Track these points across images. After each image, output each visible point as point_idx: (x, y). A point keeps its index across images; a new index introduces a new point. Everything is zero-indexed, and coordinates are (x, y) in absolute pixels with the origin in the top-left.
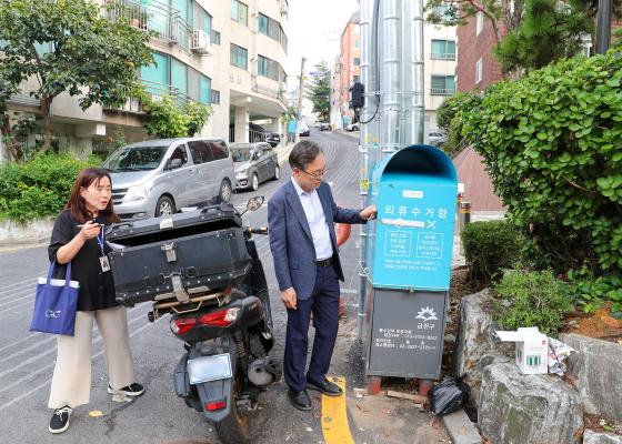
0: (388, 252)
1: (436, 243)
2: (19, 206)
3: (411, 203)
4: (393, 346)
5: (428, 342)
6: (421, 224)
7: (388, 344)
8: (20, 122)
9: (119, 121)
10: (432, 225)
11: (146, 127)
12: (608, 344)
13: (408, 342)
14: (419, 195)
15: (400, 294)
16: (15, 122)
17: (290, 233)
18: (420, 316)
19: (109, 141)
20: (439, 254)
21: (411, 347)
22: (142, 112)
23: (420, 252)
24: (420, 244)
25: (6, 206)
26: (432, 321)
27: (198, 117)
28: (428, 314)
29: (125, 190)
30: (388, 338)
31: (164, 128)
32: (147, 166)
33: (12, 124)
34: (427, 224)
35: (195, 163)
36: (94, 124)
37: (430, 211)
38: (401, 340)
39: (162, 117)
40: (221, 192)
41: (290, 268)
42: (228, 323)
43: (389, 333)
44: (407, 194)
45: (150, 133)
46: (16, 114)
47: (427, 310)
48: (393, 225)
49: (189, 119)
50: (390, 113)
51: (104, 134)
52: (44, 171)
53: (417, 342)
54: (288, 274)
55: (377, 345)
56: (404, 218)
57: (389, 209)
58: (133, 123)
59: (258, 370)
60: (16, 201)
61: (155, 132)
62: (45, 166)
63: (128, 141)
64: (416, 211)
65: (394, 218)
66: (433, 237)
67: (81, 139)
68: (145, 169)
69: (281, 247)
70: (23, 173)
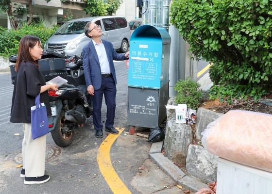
0: (134, 71)
1: (154, 68)
2: (14, 51)
3: (143, 50)
4: (137, 112)
5: (152, 112)
6: (147, 59)
7: (135, 112)
8: (17, 9)
9: (70, 7)
10: (152, 60)
11: (85, 10)
12: (208, 111)
13: (143, 111)
14: (146, 47)
15: (139, 90)
16: (15, 9)
17: (90, 62)
18: (148, 100)
19: (64, 18)
20: (155, 73)
21: (145, 113)
22: (83, 2)
23: (147, 71)
24: (147, 68)
25: (8, 51)
26: (153, 102)
27: (114, 4)
28: (151, 99)
29: (66, 44)
30: (135, 109)
31: (94, 11)
32: (79, 32)
33: (13, 10)
34: (150, 59)
35: (106, 30)
36: (57, 9)
37: (151, 54)
38: (140, 110)
39: (93, 5)
40: (122, 46)
41: (91, 77)
42: (57, 95)
43: (135, 107)
44: (141, 46)
45: (87, 13)
46: (15, 4)
47: (151, 97)
48: (136, 60)
49: (108, 6)
50: (152, 9)
51: (62, 14)
52: (27, 34)
53: (147, 111)
54: (90, 79)
55: (131, 112)
56: (140, 57)
57: (134, 53)
58: (78, 8)
59: (68, 114)
60: (12, 49)
61: (89, 13)
62: (27, 31)
63: (74, 18)
64: (145, 54)
65: (136, 56)
66: (153, 65)
67: (51, 16)
68: (77, 33)
69: (87, 68)
70: (16, 35)
